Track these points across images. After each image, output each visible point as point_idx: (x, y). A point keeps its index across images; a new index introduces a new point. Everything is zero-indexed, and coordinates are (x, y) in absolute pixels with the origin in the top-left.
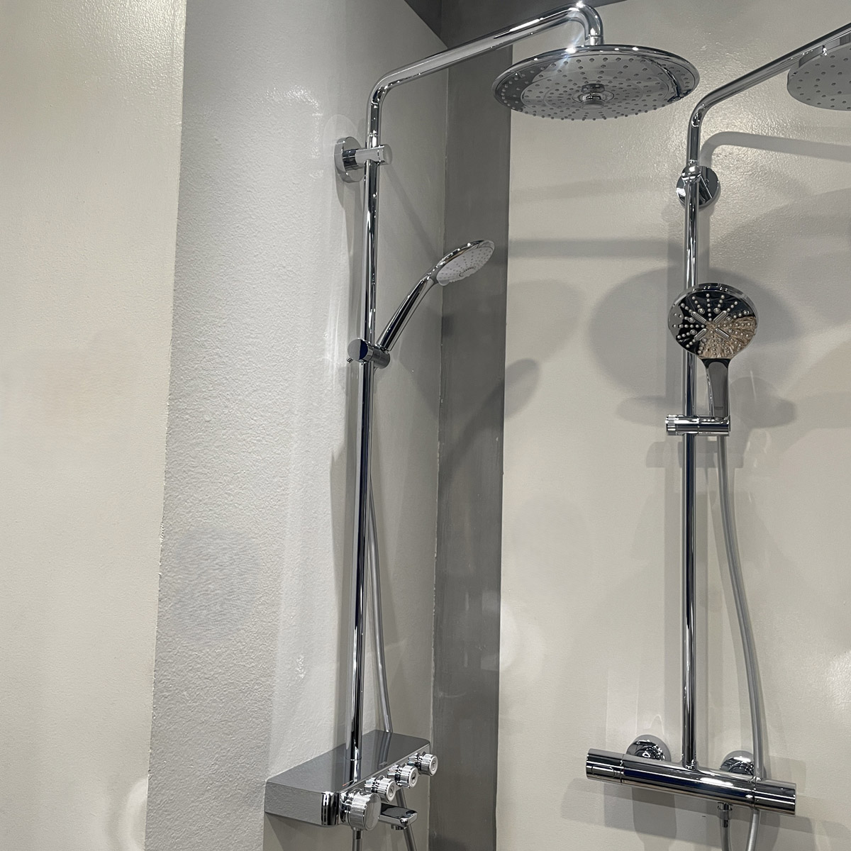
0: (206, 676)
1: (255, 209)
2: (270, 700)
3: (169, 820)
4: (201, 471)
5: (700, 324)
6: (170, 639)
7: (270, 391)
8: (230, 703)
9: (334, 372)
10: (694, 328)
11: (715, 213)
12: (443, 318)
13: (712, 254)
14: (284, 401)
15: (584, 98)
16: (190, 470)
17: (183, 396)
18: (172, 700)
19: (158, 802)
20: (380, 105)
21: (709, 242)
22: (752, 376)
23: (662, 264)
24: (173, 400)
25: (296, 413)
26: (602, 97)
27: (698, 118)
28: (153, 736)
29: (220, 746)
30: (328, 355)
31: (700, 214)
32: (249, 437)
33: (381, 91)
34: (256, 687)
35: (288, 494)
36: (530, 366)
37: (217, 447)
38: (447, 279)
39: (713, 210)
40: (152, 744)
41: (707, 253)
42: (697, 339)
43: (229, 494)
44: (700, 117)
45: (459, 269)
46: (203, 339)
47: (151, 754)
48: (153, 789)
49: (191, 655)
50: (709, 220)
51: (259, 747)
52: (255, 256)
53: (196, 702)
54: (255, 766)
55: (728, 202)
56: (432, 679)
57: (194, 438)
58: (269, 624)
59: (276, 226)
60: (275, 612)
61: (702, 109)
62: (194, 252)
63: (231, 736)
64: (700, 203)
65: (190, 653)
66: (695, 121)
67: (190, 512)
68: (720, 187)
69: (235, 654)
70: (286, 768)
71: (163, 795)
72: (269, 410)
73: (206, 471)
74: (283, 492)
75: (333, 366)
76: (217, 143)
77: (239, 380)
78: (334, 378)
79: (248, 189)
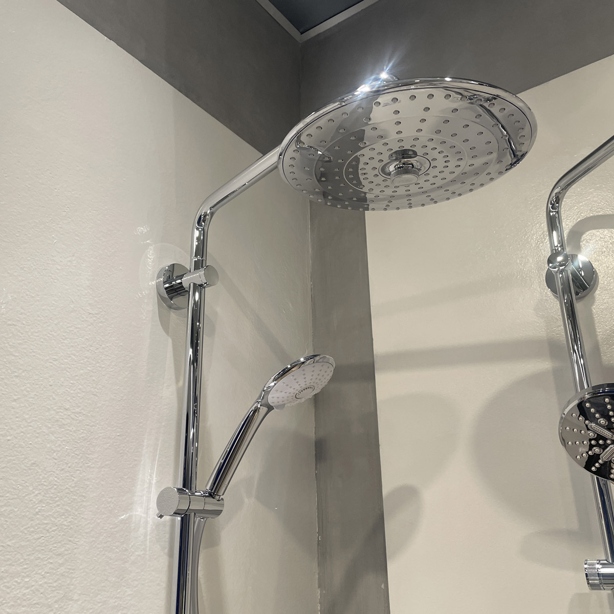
1: (20, 344)
5: (605, 439)
7: (28, 576)
9: (149, 529)
10: (598, 445)
11: (597, 303)
13: (603, 348)
14: (55, 585)
15: (392, 168)
20: (206, 229)
21: (596, 336)
23: (544, 365)
25: (76, 597)
26: (414, 164)
27: (555, 202)
30: (139, 510)
31: (579, 306)
33: (205, 216)
36: (409, 494)
38: (281, 403)
39: (594, 298)
41: (596, 348)
42: (605, 460)
44: (558, 200)
45: (291, 390)
50: (591, 310)
52: (15, 400)
55: (610, 289)
61: (559, 193)
64: (577, 294)
66: (553, 205)
68: (597, 274)
72: (25, 603)
75: (147, 522)
78: (148, 538)
79: (9, 322)
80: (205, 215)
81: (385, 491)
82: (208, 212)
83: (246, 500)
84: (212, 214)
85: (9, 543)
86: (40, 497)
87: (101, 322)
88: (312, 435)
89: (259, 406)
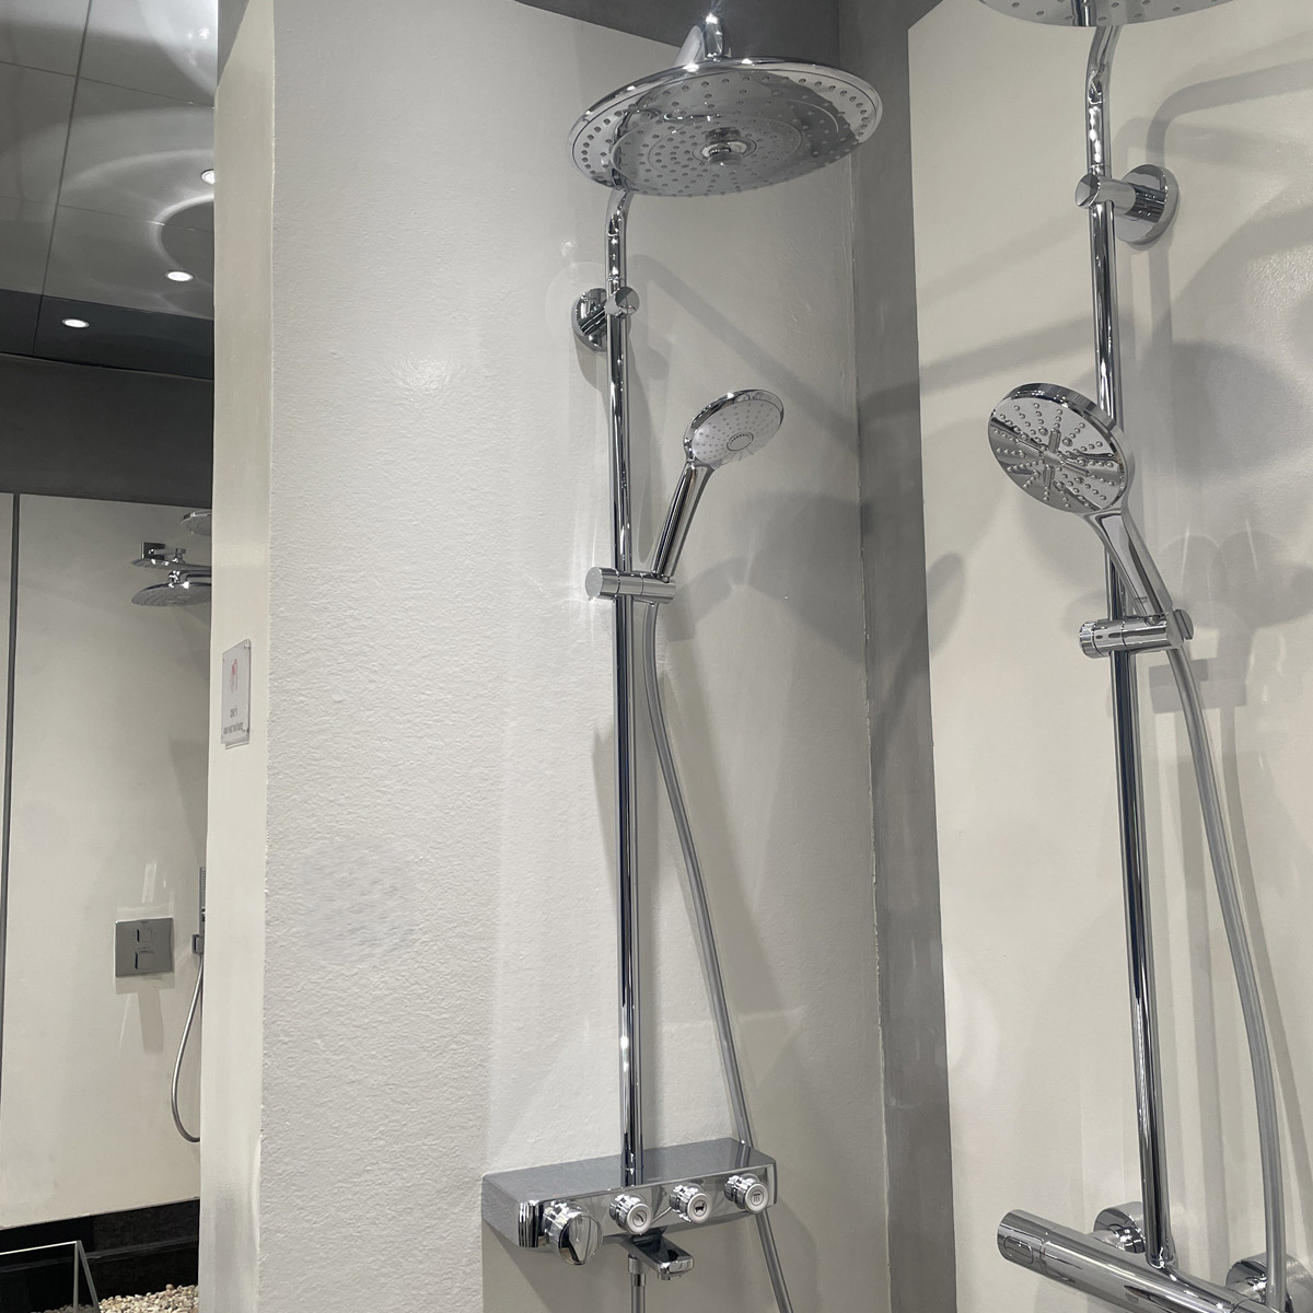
0: (356, 1023)
2: (484, 1067)
3: (298, 1197)
4: (329, 764)
6: (288, 972)
8: (402, 1063)
12: (861, 508)
16: (311, 764)
17: (293, 673)
18: (296, 1047)
19: (280, 1171)
20: (622, 236)
21: (1169, 296)
22: (1249, 530)
24: (276, 680)
27: (1097, 90)
28: (265, 1089)
29: (387, 1117)
32: (416, 718)
34: (454, 1046)
35: (502, 790)
37: (358, 733)
40: (264, 1098)
43: (384, 793)
44: (1100, 87)
46: (324, 601)
47: (263, 1110)
48: (270, 1155)
49: (325, 995)
51: (464, 1128)
52: (416, 484)
53: (338, 1055)
54: (458, 1153)
56: (882, 1076)
57: (316, 724)
58: (475, 964)
59: (454, 440)
60: (484, 949)
62: (301, 498)
63: (406, 1106)
65: (324, 991)
67: (313, 815)
69: (409, 1000)
70: (525, 1164)
71: (286, 1164)
73: (339, 763)
74: (491, 787)
76: (335, 356)
77: (395, 646)
78: (592, 625)
79: (397, 402)
80: (616, 217)
81: (930, 561)
82: (618, 212)
83: (734, 587)
84: (625, 215)
85: (433, 624)
86: (457, 581)
87: (502, 385)
88: (856, 498)
89: (693, 468)
